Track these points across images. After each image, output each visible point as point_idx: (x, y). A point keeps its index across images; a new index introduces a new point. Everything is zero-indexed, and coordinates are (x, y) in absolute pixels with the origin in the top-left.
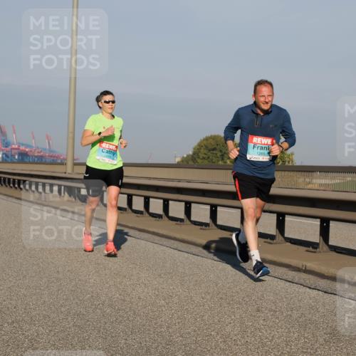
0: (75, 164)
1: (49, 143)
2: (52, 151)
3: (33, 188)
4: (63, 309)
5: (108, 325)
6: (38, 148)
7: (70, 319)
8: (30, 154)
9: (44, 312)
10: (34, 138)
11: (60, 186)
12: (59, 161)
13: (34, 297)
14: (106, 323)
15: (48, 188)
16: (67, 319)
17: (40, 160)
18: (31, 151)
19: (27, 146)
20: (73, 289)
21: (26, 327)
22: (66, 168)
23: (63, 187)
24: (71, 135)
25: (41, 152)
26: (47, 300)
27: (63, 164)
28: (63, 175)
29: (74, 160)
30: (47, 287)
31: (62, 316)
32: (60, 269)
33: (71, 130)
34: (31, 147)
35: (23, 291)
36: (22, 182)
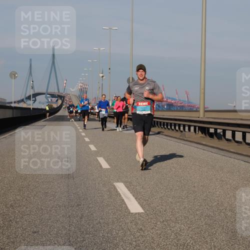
0: (206, 111)
1: (187, 97)
2: (190, 102)
3: (177, 128)
4: (198, 212)
5: (229, 224)
6: (180, 100)
7: (202, 219)
8: (175, 104)
9: (185, 215)
10: (177, 94)
11: (195, 127)
12: (195, 109)
13: (178, 204)
14: (228, 222)
15: (187, 128)
16: (201, 219)
17: (182, 109)
19: (173, 99)
20: (205, 198)
21: (172, 224)
22: (199, 114)
23: (197, 128)
24: (202, 91)
25: (182, 103)
26: (186, 206)
27: (197, 111)
28: (198, 119)
29: (205, 108)
30: (187, 197)
31: (197, 217)
32: (196, 185)
33: (202, 87)
34: (175, 100)
35: (170, 200)
36: (169, 124)
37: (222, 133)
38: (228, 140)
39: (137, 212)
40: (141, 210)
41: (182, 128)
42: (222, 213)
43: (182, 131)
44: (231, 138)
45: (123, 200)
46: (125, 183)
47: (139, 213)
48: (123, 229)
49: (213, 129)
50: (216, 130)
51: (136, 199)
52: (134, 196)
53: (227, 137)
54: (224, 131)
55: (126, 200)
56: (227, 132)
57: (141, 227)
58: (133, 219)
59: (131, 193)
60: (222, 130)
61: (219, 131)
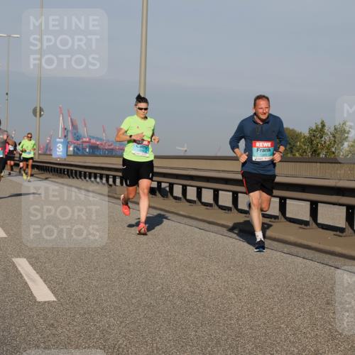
3: (104, 180)
4: (134, 301)
5: (177, 317)
6: (108, 141)
7: (140, 310)
8: (101, 147)
9: (115, 304)
10: (104, 131)
13: (106, 289)
14: (176, 315)
15: (118, 181)
16: (138, 310)
17: (111, 153)
18: (101, 144)
19: (98, 139)
20: (144, 281)
21: (97, 318)
25: (111, 145)
26: (118, 291)
30: (118, 278)
31: (132, 308)
32: (131, 261)
34: (101, 140)
35: (94, 283)
36: (93, 175)
37: (168, 189)
38: (176, 198)
39: (47, 300)
40: (52, 298)
41: (111, 181)
42: (168, 302)
43: (111, 185)
44: (180, 195)
45: (26, 283)
46: (29, 258)
47: (49, 302)
48: (26, 325)
49: (156, 183)
50: (159, 183)
51: (45, 281)
52: (41, 277)
53: (175, 194)
54: (171, 186)
55: (30, 284)
56: (175, 186)
57: (52, 322)
58: (41, 310)
59: (37, 273)
60: (168, 185)
61: (164, 185)
